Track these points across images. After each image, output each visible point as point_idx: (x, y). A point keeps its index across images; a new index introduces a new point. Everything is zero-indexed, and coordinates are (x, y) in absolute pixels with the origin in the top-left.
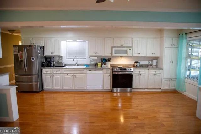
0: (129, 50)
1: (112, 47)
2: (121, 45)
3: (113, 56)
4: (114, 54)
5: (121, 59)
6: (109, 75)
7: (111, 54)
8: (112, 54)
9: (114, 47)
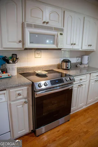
0: (59, 35)
1: (23, 24)
2: (44, 23)
3: (26, 49)
4: (28, 45)
5: (37, 56)
6: (24, 100)
7: (21, 44)
8: (23, 44)
9: (30, 26)
